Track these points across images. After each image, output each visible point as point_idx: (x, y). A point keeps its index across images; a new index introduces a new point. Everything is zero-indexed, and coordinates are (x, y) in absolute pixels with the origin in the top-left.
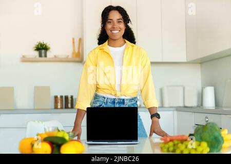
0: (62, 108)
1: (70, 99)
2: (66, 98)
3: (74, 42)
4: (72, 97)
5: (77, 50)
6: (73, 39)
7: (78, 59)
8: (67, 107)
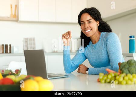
0: (3, 53)
1: (9, 47)
2: (6, 46)
3: (11, 8)
4: (10, 45)
5: (13, 13)
6: (11, 5)
7: (14, 19)
8: (6, 52)
